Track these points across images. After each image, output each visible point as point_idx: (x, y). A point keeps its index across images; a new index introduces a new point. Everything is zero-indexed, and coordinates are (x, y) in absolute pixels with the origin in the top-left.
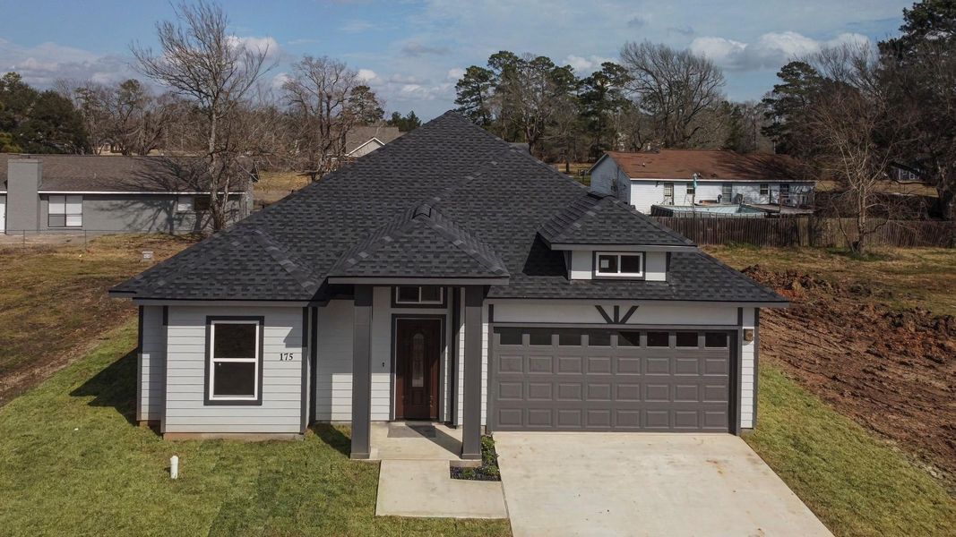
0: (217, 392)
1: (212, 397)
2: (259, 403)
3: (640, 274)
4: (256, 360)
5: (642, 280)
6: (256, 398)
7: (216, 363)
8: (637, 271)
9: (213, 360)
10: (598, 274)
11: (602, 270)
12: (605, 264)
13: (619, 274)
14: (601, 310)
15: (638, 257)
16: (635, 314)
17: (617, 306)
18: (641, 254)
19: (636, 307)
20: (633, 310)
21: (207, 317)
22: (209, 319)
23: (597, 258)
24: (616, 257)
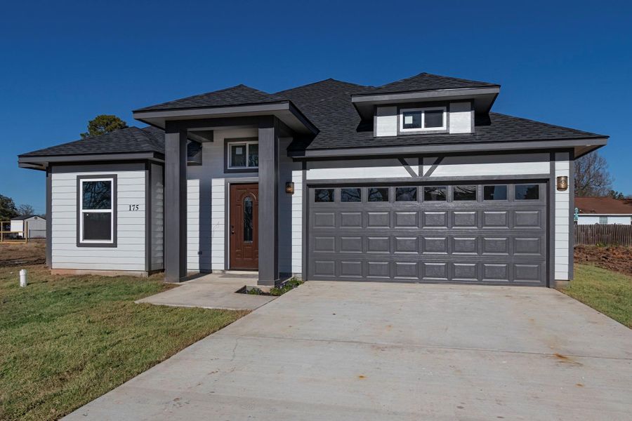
0: (85, 238)
1: (81, 241)
2: (115, 245)
3: (444, 128)
4: (111, 211)
6: (112, 242)
7: (85, 214)
8: (441, 125)
9: (82, 211)
10: (402, 130)
11: (406, 126)
12: (409, 120)
13: (423, 129)
14: (404, 164)
15: (442, 112)
16: (439, 167)
17: (421, 159)
18: (445, 108)
19: (440, 159)
20: (437, 163)
21: (78, 176)
22: (79, 178)
23: (401, 116)
24: (420, 113)
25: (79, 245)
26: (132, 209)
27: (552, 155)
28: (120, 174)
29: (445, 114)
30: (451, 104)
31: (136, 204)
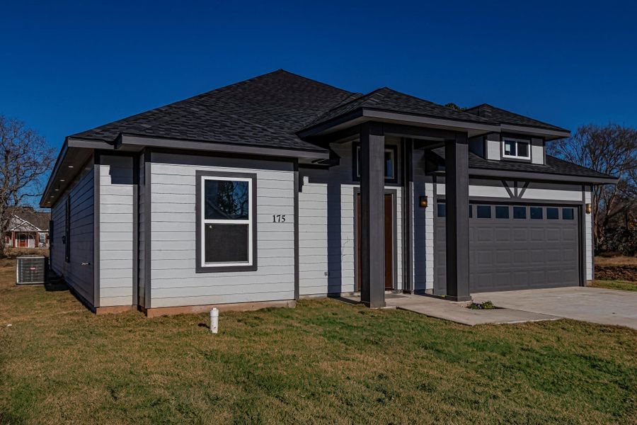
1: (203, 264)
2: (254, 268)
3: (529, 158)
4: (249, 222)
5: (529, 162)
6: (250, 263)
7: (207, 225)
8: (526, 155)
9: (204, 221)
10: (504, 156)
11: (507, 153)
12: (508, 148)
13: (516, 157)
14: (506, 186)
15: (527, 144)
16: (527, 190)
17: (516, 182)
18: (529, 141)
19: (527, 183)
20: (525, 187)
21: (197, 171)
22: (199, 175)
23: (503, 143)
24: (514, 143)
25: (199, 269)
26: (277, 220)
27: (583, 186)
28: (261, 174)
29: (529, 146)
30: (533, 139)
31: (282, 214)
